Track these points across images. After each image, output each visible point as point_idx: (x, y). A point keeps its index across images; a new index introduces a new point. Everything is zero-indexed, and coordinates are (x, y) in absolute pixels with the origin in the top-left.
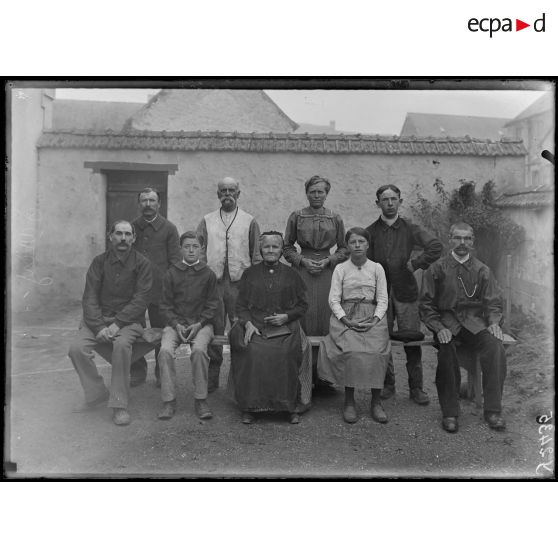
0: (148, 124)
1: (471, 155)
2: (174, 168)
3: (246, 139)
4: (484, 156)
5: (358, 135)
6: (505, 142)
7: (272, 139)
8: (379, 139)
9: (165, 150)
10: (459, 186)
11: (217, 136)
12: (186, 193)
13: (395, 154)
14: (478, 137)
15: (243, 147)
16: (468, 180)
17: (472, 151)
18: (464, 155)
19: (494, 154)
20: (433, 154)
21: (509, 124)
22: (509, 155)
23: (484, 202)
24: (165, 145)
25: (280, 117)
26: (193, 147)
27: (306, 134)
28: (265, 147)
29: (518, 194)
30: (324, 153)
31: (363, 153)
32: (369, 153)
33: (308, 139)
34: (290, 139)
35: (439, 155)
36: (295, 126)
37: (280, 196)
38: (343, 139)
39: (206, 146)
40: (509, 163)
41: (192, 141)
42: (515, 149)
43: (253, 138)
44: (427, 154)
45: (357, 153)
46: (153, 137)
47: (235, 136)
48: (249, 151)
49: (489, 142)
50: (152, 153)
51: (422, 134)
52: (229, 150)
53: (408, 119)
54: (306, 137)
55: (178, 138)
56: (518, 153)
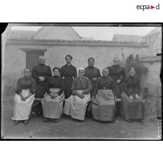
0: (38, 37)
1: (132, 47)
2: (46, 50)
3: (67, 42)
4: (136, 47)
5: (100, 41)
6: (142, 43)
7: (75, 42)
8: (106, 42)
9: (43, 45)
10: (129, 56)
11: (59, 41)
12: (50, 58)
13: (110, 46)
14: (134, 41)
15: (66, 44)
16: (131, 54)
17: (132, 45)
18: (130, 47)
19: (139, 46)
20: (121, 46)
21: (143, 38)
22: (143, 47)
23: (136, 60)
24: (43, 44)
25: (77, 35)
26: (52, 44)
27: (85, 40)
28: (73, 44)
29: (146, 58)
30: (90, 46)
31: (101, 46)
32: (103, 46)
33: (85, 42)
34: (80, 42)
35: (123, 46)
36: (81, 38)
37: (77, 58)
38: (95, 42)
39: (55, 44)
40: (143, 49)
41: (51, 42)
42: (145, 45)
43: (69, 41)
44: (119, 46)
45: (99, 46)
46: (40, 41)
47: (64, 41)
48: (68, 45)
49: (137, 43)
50: (40, 46)
51: (118, 40)
52: (62, 45)
53: (114, 36)
54: (84, 41)
55: (47, 41)
56: (146, 46)
